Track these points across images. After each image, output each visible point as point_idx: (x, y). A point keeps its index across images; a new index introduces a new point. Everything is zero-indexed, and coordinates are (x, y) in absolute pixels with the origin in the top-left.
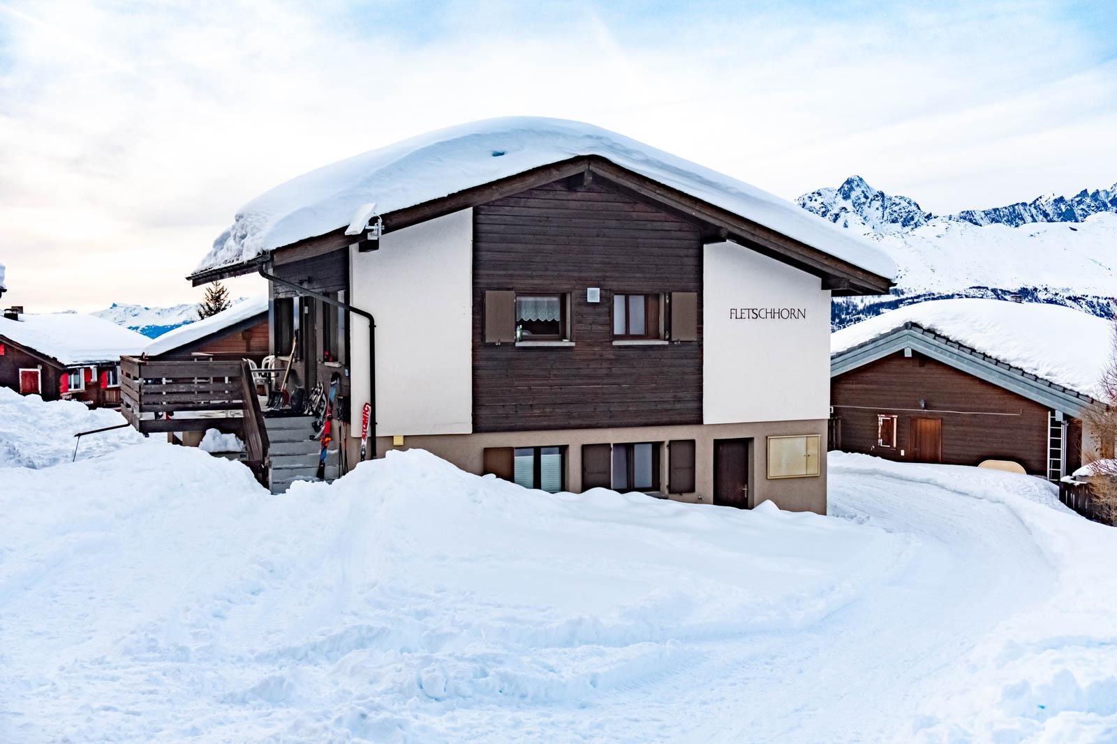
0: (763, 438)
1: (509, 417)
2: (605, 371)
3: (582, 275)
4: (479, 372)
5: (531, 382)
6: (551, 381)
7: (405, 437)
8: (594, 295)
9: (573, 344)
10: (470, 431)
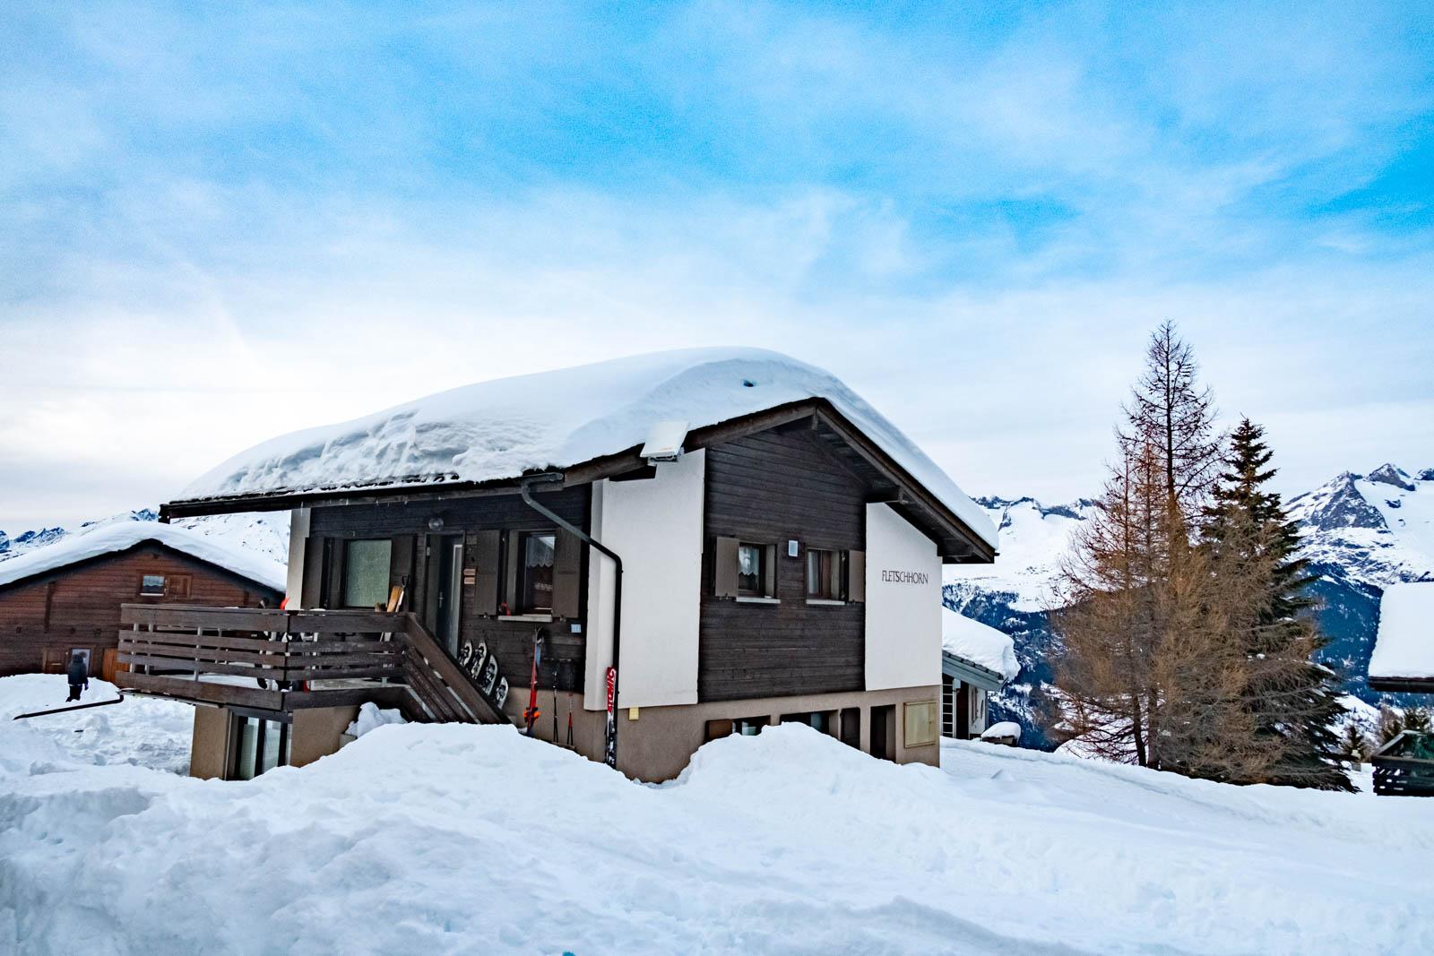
0: (902, 705)
1: (728, 684)
2: (798, 633)
3: (786, 526)
4: (706, 631)
5: (747, 644)
6: (760, 643)
7: (640, 708)
8: (793, 549)
9: (777, 601)
10: (695, 701)
